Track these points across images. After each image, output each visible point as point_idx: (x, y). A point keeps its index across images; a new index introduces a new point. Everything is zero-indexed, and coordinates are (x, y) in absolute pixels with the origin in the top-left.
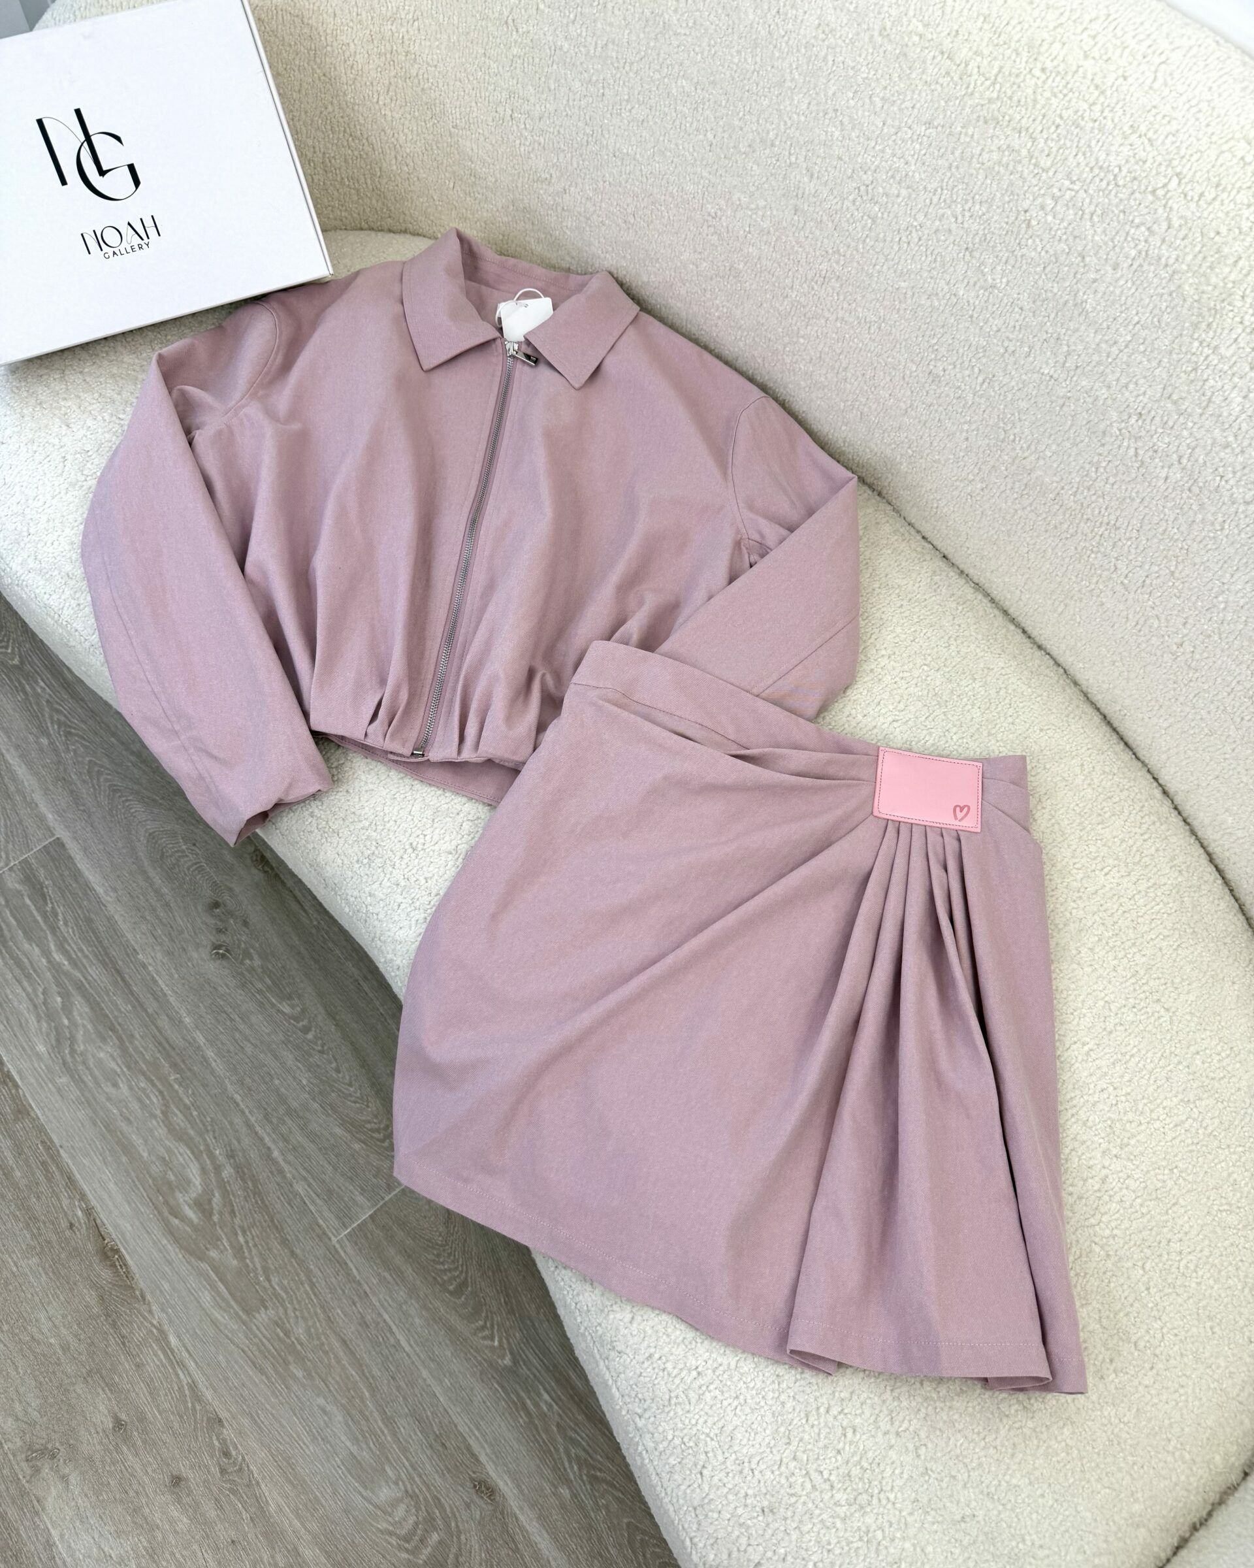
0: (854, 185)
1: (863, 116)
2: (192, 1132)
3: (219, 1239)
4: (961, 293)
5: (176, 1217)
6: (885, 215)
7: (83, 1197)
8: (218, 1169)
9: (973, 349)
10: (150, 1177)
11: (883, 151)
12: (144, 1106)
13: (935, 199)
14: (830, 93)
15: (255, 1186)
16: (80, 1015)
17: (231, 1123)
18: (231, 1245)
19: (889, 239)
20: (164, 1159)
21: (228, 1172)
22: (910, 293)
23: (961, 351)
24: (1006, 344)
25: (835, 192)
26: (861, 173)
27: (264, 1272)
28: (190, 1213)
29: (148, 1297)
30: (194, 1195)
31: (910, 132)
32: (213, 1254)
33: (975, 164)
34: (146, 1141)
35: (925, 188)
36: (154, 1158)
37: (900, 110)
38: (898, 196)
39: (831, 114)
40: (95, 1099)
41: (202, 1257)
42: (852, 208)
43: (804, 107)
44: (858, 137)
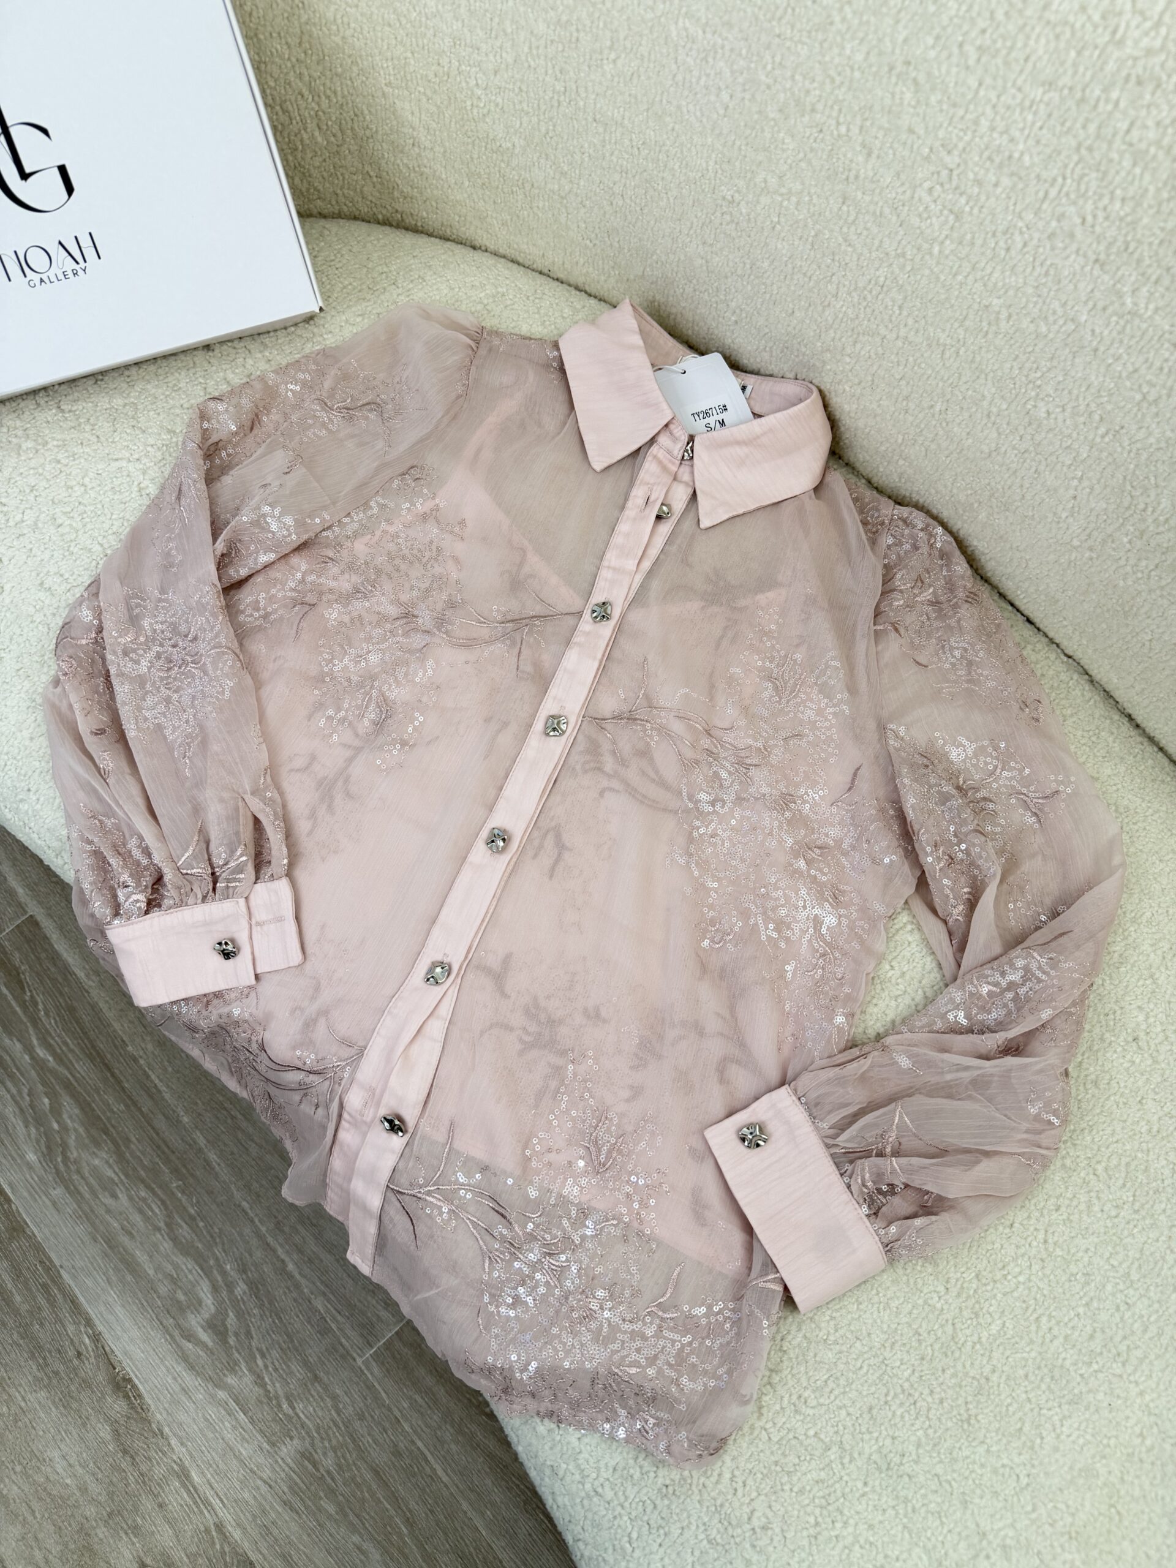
0: (932, 168)
1: (948, 72)
2: (200, 1246)
3: (236, 1364)
4: (1084, 318)
5: (189, 1341)
6: (976, 211)
7: (89, 1322)
8: (230, 1286)
9: (1093, 390)
10: (159, 1297)
11: (976, 122)
12: (147, 1219)
13: (1053, 193)
14: (901, 38)
15: (271, 1303)
16: (70, 1117)
17: (241, 1234)
18: (250, 1370)
19: (979, 242)
20: (172, 1276)
21: (241, 1288)
22: (1004, 315)
23: (1075, 392)
24: (1145, 389)
25: (903, 177)
26: (943, 154)
27: (287, 1399)
28: (204, 1336)
29: (166, 1430)
30: (207, 1316)
31: (1019, 96)
32: (231, 1380)
33: (1118, 143)
34: (151, 1257)
35: (1038, 177)
36: (160, 1276)
37: (1006, 63)
38: (996, 185)
39: (900, 68)
40: (93, 1211)
41: (220, 1385)
42: (927, 198)
43: (859, 57)
44: (940, 102)
